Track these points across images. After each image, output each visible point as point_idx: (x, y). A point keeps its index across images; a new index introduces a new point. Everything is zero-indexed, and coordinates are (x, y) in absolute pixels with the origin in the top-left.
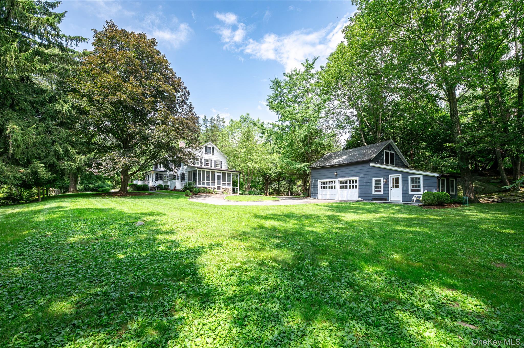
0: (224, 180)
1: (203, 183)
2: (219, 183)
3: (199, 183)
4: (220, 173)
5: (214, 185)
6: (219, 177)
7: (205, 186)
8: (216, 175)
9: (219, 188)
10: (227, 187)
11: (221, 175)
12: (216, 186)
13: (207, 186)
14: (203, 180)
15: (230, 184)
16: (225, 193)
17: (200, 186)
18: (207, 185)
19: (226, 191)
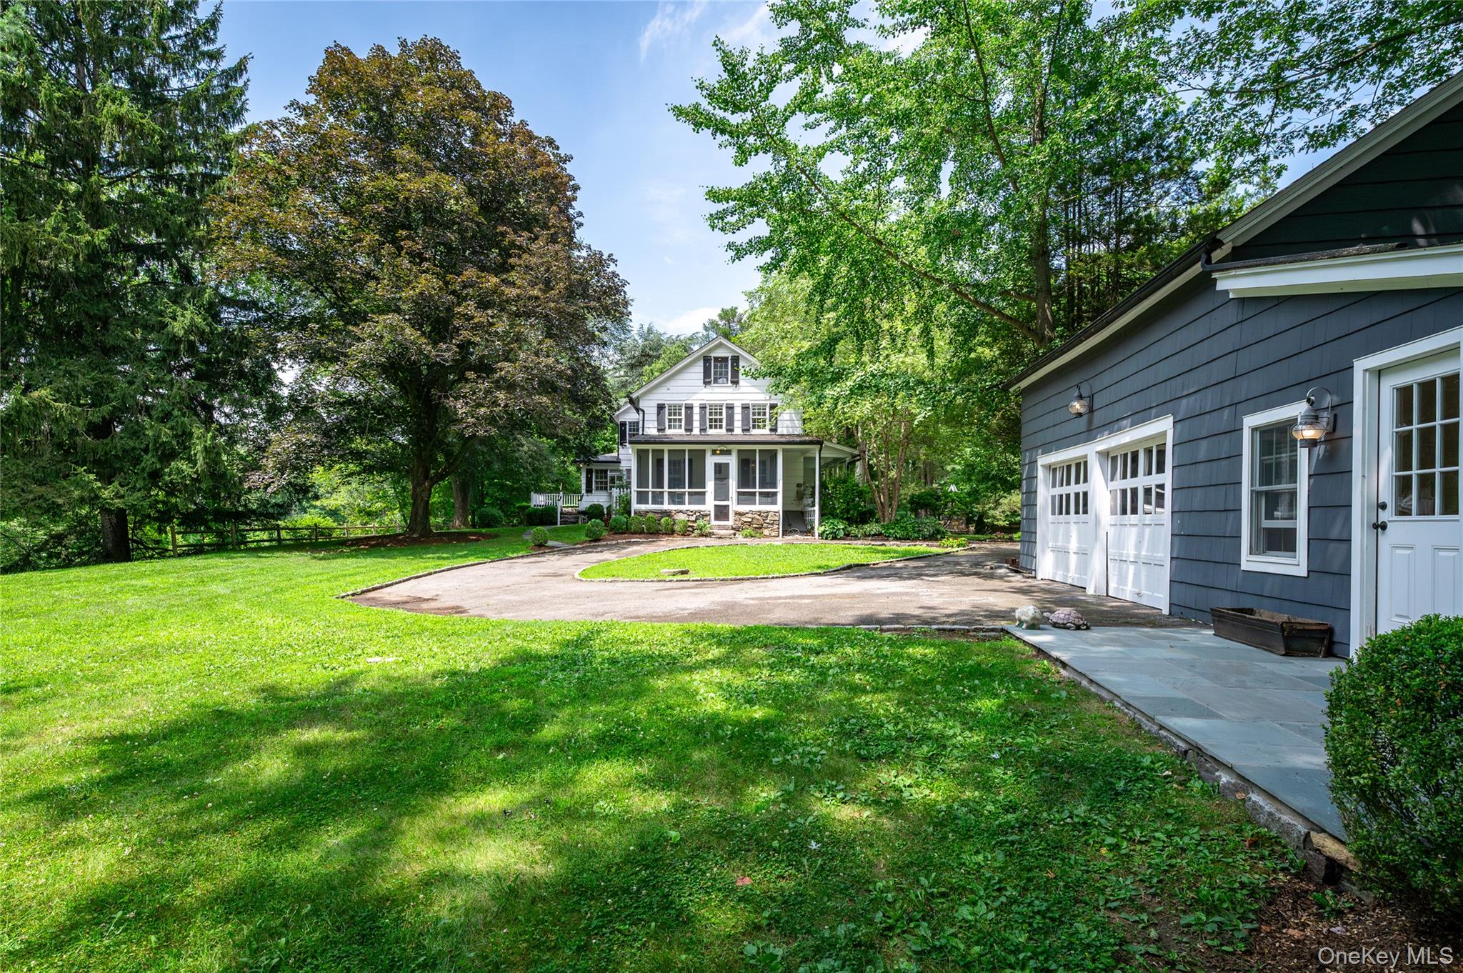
0: (746, 479)
1: (658, 499)
2: (721, 493)
3: (642, 498)
4: (728, 452)
5: (703, 502)
6: (721, 471)
7: (666, 506)
8: (711, 461)
9: (722, 513)
10: (757, 507)
11: (732, 462)
12: (710, 504)
13: (673, 507)
14: (659, 483)
15: (775, 494)
16: (749, 531)
17: (643, 507)
18: (672, 501)
19: (756, 527)
